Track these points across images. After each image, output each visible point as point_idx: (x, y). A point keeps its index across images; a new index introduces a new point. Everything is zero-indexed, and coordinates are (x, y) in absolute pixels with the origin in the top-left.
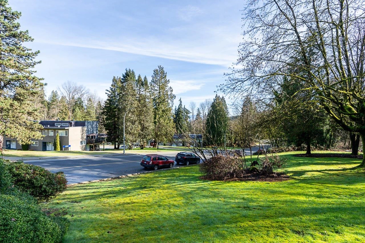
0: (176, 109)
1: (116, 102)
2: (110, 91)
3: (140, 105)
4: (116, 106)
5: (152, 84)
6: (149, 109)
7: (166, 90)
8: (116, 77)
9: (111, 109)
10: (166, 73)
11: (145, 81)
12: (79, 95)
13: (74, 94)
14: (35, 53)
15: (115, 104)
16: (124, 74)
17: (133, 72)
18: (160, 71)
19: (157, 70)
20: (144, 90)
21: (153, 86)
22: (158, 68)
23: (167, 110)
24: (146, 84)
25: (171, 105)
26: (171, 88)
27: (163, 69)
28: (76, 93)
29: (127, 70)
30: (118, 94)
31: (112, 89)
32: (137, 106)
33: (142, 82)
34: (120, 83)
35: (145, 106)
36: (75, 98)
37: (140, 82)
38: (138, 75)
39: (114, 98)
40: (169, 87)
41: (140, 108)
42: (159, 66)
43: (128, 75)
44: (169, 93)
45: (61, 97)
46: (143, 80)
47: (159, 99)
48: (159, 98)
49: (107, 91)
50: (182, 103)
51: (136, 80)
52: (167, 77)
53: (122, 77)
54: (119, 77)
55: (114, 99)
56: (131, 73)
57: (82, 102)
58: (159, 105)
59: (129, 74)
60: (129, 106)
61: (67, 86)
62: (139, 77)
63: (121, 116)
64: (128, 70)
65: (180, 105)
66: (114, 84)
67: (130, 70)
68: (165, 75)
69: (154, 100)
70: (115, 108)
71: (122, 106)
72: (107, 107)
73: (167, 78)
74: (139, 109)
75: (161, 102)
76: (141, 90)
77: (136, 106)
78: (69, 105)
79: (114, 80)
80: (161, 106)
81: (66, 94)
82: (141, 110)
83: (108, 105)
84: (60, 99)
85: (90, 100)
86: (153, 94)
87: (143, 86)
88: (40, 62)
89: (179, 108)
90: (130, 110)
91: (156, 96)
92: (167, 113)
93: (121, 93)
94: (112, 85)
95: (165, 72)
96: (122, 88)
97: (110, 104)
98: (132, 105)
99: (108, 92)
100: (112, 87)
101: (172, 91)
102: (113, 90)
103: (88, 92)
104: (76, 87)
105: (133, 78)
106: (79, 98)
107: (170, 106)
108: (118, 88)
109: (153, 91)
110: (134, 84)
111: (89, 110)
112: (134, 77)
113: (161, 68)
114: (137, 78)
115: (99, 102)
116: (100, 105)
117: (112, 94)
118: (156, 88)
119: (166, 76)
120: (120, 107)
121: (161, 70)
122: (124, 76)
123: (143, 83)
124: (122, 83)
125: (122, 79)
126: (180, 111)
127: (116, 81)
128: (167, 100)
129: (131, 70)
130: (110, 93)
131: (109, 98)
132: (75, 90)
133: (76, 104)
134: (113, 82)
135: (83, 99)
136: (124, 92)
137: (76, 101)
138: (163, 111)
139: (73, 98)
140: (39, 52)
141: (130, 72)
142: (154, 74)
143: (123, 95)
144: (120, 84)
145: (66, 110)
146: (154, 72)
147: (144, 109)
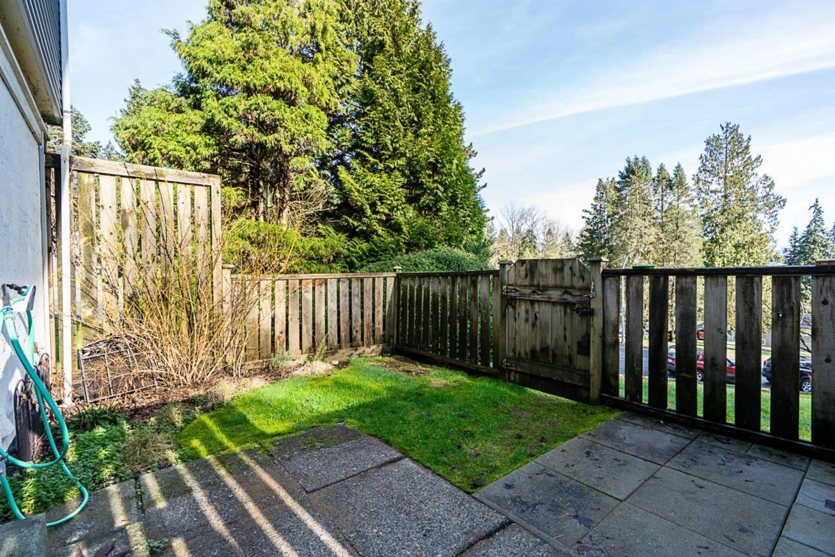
0: (799, 237)
1: (605, 233)
2: (592, 211)
3: (662, 236)
4: (605, 243)
5: (702, 176)
6: (689, 245)
7: (748, 186)
8: (604, 180)
9: (593, 250)
10: (749, 139)
11: (676, 176)
12: (529, 223)
13: (520, 224)
14: (480, 174)
15: (601, 238)
16: (623, 170)
17: (644, 161)
18: (726, 138)
19: (717, 138)
20: (676, 198)
21: (705, 182)
22: (721, 132)
23: (752, 243)
24: (681, 183)
25: (766, 227)
26: (766, 178)
27: (737, 130)
28: (523, 221)
29: (629, 162)
30: (609, 217)
31: (595, 207)
32: (655, 240)
33: (670, 181)
34: (613, 192)
35: (678, 238)
36: (522, 231)
37: (664, 182)
38: (658, 167)
39: (600, 225)
40: (761, 175)
41: (663, 243)
42: (724, 125)
43: (633, 172)
44: (760, 193)
45: (499, 233)
46: (672, 175)
47: (722, 214)
48: (725, 210)
49: (586, 211)
50: (824, 216)
51: (654, 179)
52: (751, 149)
53: (618, 179)
54: (610, 179)
55: (601, 227)
56: (640, 164)
57: (535, 237)
58: (722, 231)
59: (635, 168)
60: (635, 241)
61: (509, 210)
62: (661, 169)
63: (616, 264)
64: (632, 159)
65: (814, 221)
66: (599, 195)
67: (637, 159)
68: (744, 144)
69: (707, 219)
70: (603, 247)
71: (618, 241)
72: (586, 245)
73: (753, 153)
74: (661, 246)
75: (729, 223)
76: (665, 199)
77: (652, 239)
78: (511, 245)
79: (601, 187)
80: (729, 232)
81: (507, 226)
82: (667, 248)
83: (589, 242)
84: (497, 236)
85: (549, 233)
86: (704, 203)
87: (671, 189)
88: (485, 186)
89: (809, 233)
90: (638, 251)
91: (714, 206)
92: (751, 251)
93: (615, 214)
94: (596, 199)
95: (745, 138)
96: (619, 202)
97: (592, 239)
98: (641, 237)
99: (587, 215)
100: (595, 203)
101: (771, 186)
102: (598, 208)
103: (545, 217)
104: (523, 210)
105: (644, 175)
106: (529, 231)
107: (762, 232)
108: (608, 202)
109: (703, 195)
110: (648, 189)
111: (547, 252)
112: (648, 172)
113: (732, 132)
114: (654, 174)
115: (567, 235)
116: (569, 241)
117: (596, 217)
118: (713, 187)
119: (747, 148)
120: (615, 244)
121: (732, 133)
122: (622, 177)
123: (671, 183)
124: (619, 190)
125: (618, 183)
126: (815, 242)
127: (605, 188)
128: (751, 214)
129: (640, 159)
130: (591, 217)
131: (589, 227)
132: (522, 216)
133: (523, 243)
134: (598, 191)
135: (535, 233)
136: (622, 211)
137: (524, 236)
138: (736, 247)
139: (518, 231)
140: (484, 170)
141: (636, 163)
142: (706, 150)
143: (621, 216)
144: (613, 195)
145: (508, 254)
146: (708, 143)
147: (676, 244)
